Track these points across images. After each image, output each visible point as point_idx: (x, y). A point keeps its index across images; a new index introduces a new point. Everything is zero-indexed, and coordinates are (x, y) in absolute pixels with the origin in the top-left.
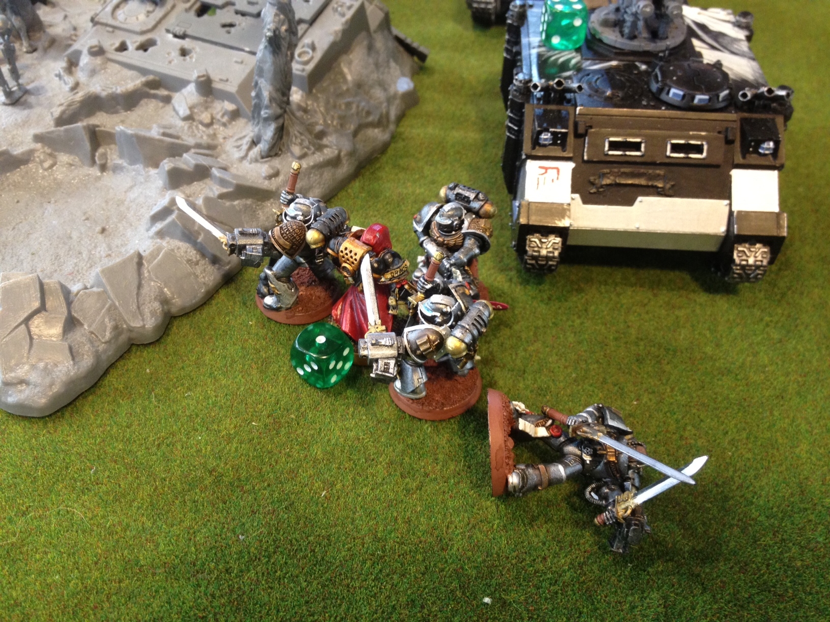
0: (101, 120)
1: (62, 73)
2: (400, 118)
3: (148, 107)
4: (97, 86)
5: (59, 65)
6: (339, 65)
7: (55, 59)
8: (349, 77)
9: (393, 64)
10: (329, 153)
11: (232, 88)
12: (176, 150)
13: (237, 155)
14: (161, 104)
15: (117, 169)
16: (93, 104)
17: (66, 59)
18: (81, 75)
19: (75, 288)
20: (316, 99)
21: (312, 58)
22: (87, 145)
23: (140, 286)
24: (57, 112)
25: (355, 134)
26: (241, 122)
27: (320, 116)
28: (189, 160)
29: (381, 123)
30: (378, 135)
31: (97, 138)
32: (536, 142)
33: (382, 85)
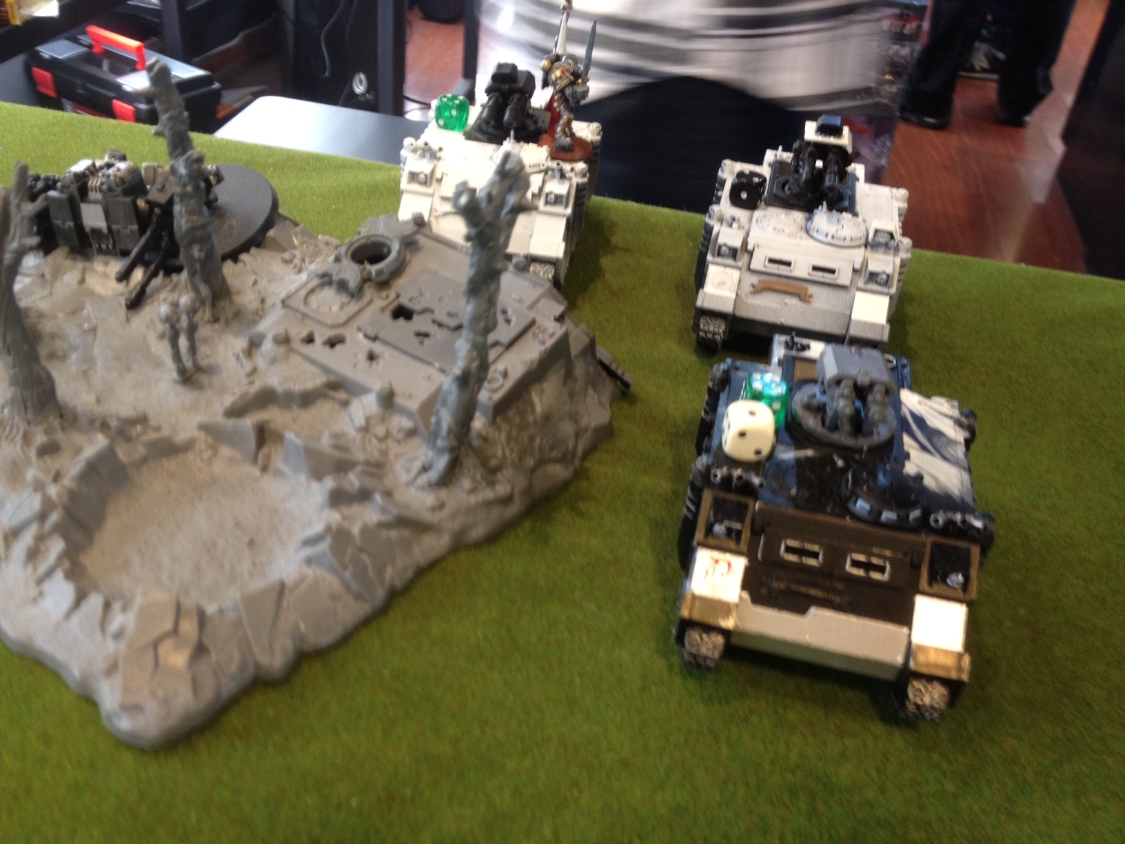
0: (273, 416)
1: (241, 355)
2: (588, 453)
3: (323, 409)
4: (274, 378)
5: (240, 344)
6: (529, 394)
7: (236, 335)
8: (538, 409)
9: (591, 391)
10: (502, 489)
11: (414, 405)
12: (342, 467)
13: (404, 477)
14: (337, 407)
15: (279, 474)
16: (266, 398)
17: (247, 339)
18: (260, 361)
19: (211, 609)
20: (499, 429)
21: (502, 385)
22: (252, 444)
23: (277, 616)
24: (228, 400)
25: (533, 470)
26: (416, 441)
27: (499, 447)
28: (353, 480)
29: (564, 459)
30: (559, 472)
31: (263, 435)
32: (709, 531)
33: (574, 417)
